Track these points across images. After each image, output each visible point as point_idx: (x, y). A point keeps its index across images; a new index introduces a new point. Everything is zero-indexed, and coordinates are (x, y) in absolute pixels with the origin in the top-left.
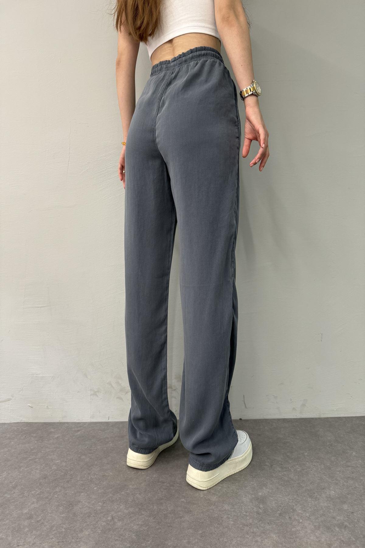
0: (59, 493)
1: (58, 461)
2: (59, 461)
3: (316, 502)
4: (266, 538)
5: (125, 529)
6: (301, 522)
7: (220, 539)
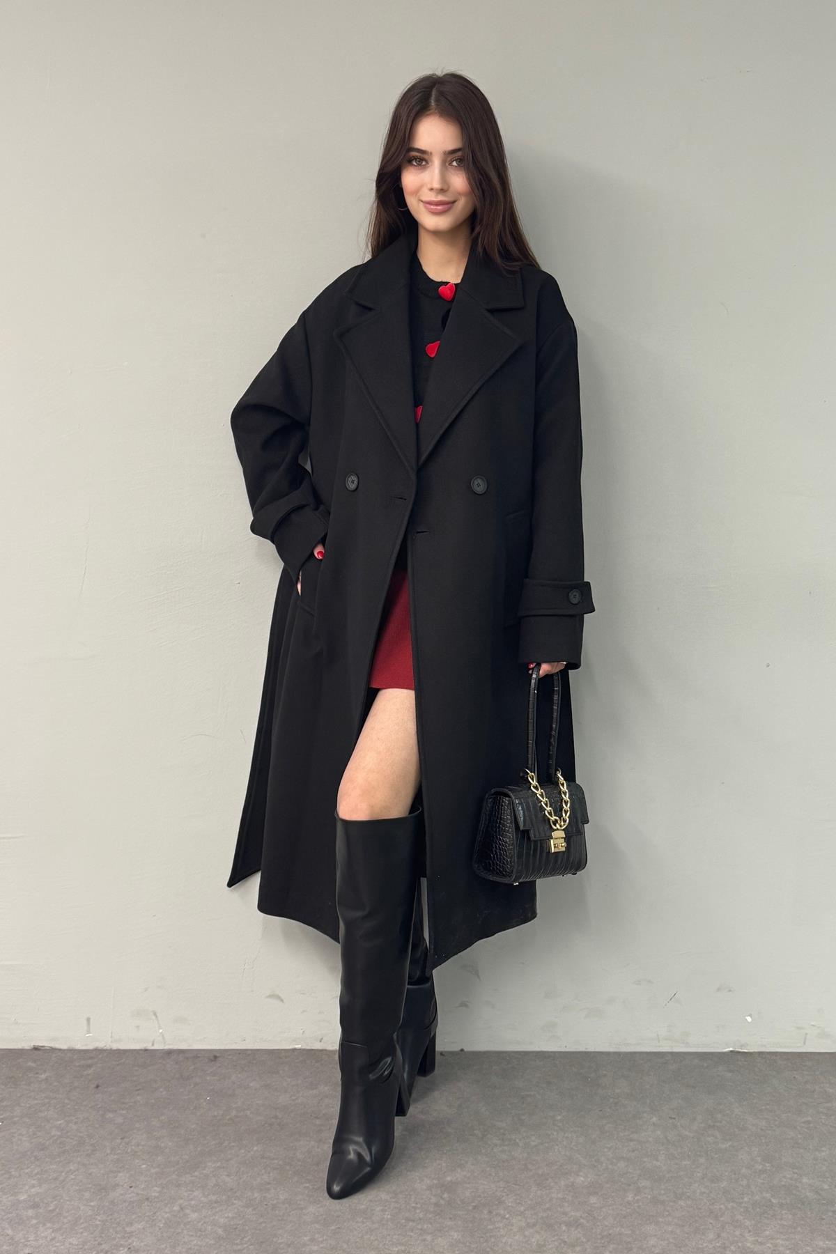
0: (76, 1173)
1: (59, 1122)
2: (62, 1121)
3: (544, 1193)
4: (441, 1237)
5: (205, 1223)
6: (507, 1219)
7: (365, 1237)
